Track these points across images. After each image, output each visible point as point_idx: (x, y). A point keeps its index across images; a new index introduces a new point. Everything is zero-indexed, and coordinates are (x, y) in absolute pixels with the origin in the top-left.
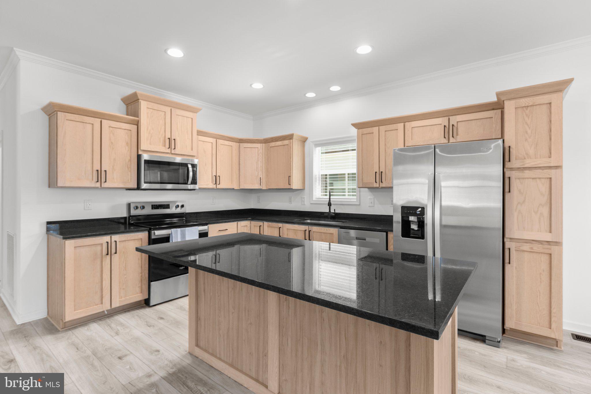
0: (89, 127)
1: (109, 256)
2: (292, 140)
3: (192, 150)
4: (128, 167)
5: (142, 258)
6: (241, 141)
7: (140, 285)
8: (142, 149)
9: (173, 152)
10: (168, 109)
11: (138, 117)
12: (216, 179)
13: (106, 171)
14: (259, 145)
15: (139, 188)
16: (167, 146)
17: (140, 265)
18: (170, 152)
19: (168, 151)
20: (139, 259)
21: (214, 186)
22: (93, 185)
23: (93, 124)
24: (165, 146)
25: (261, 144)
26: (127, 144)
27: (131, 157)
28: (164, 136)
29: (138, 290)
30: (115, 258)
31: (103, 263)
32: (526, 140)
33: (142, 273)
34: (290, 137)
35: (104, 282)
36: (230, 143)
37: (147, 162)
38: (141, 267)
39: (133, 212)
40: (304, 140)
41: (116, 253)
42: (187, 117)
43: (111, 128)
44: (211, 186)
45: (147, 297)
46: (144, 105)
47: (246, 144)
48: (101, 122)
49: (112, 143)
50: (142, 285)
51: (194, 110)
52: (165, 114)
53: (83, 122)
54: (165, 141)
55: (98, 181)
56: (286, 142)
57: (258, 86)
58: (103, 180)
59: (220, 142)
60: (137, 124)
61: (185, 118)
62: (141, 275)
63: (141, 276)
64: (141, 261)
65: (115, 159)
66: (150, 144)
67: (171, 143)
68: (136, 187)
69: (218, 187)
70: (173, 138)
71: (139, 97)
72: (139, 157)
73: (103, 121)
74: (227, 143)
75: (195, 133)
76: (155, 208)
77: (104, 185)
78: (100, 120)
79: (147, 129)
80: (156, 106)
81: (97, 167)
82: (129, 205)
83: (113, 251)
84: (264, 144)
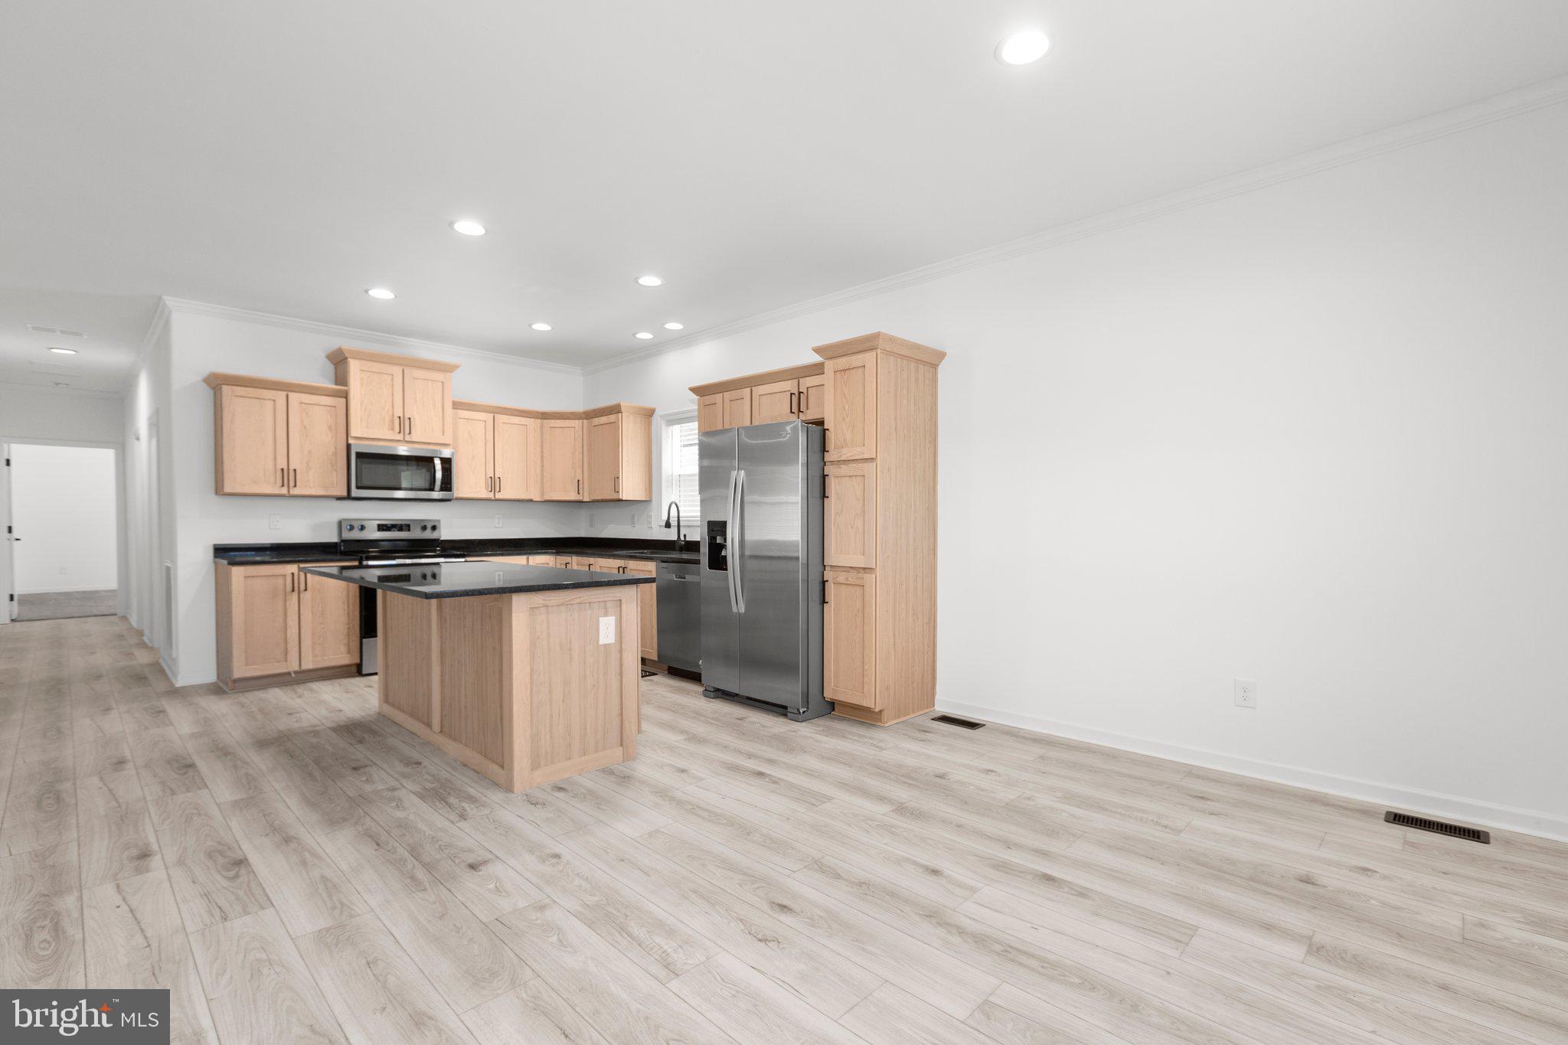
0: (269, 405)
1: (295, 595)
2: (620, 414)
3: (443, 434)
4: (331, 464)
5: (348, 602)
6: (545, 416)
7: (346, 641)
8: (352, 435)
9: (408, 438)
10: (397, 371)
11: (346, 386)
12: (494, 483)
13: (295, 470)
14: (576, 423)
15: (349, 497)
16: (397, 430)
17: (346, 612)
18: (402, 439)
19: (400, 437)
20: (344, 603)
21: (491, 495)
22: (277, 491)
23: (274, 400)
24: (393, 429)
25: (581, 421)
26: (330, 428)
27: (336, 449)
28: (391, 413)
29: (343, 649)
30: (306, 596)
31: (288, 603)
32: (844, 420)
33: (348, 624)
34: (616, 410)
35: (289, 631)
36: (524, 420)
37: (359, 455)
38: (348, 614)
39: (348, 535)
40: (649, 414)
41: (306, 590)
42: (432, 381)
43: (303, 405)
44: (484, 494)
45: (358, 661)
46: (354, 367)
47: (553, 421)
48: (287, 396)
49: (305, 427)
50: (349, 641)
51: (448, 369)
52: (392, 379)
53: (260, 399)
54: (392, 422)
55: (283, 486)
56: (612, 418)
57: (541, 327)
58: (292, 484)
59: (502, 418)
60: (345, 396)
61: (430, 382)
62: (347, 626)
63: (349, 628)
64: (348, 606)
65: (310, 452)
66: (367, 427)
67: (404, 424)
68: (345, 494)
69: (499, 496)
70: (407, 416)
71: (347, 355)
72: (349, 447)
73: (290, 394)
74: (516, 420)
75: (449, 406)
76: (383, 530)
77: (295, 491)
78: (285, 393)
79: (362, 404)
80: (376, 367)
81: (282, 463)
82: (340, 523)
83: (302, 587)
84: (585, 421)
